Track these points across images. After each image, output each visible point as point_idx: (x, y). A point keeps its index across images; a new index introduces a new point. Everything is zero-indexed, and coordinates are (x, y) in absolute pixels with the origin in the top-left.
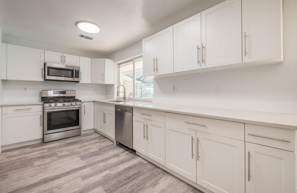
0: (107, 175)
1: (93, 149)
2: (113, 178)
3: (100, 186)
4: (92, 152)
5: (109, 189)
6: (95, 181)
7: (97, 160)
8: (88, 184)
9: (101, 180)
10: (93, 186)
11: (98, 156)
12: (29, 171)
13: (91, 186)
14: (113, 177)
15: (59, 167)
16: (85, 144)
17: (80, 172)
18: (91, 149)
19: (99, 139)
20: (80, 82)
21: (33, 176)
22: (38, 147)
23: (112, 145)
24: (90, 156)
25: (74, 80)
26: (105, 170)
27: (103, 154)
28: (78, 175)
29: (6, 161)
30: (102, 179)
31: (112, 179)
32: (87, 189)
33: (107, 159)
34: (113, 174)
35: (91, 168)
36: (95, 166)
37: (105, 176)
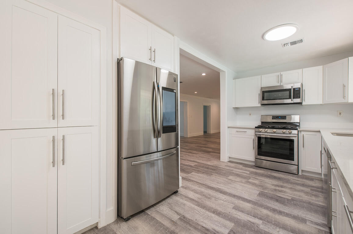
0: (253, 223)
1: (285, 194)
2: (254, 231)
3: (234, 223)
4: (278, 196)
5: (235, 232)
6: (238, 217)
7: (269, 205)
8: (230, 214)
9: (243, 221)
10: (231, 218)
11: (277, 204)
12: (222, 179)
13: (230, 217)
14: (256, 230)
15: (236, 188)
16: (285, 185)
17: (241, 202)
18: (282, 193)
19: (311, 190)
20: (304, 103)
21: (218, 183)
22: (248, 167)
23: (319, 206)
24: (270, 198)
25: (292, 102)
26: (261, 219)
27: (287, 206)
28: (236, 202)
29: (223, 167)
30: (245, 221)
31: (252, 230)
32: (224, 215)
33: (280, 213)
34: (260, 229)
35: (252, 206)
36: (258, 208)
37: (251, 222)
